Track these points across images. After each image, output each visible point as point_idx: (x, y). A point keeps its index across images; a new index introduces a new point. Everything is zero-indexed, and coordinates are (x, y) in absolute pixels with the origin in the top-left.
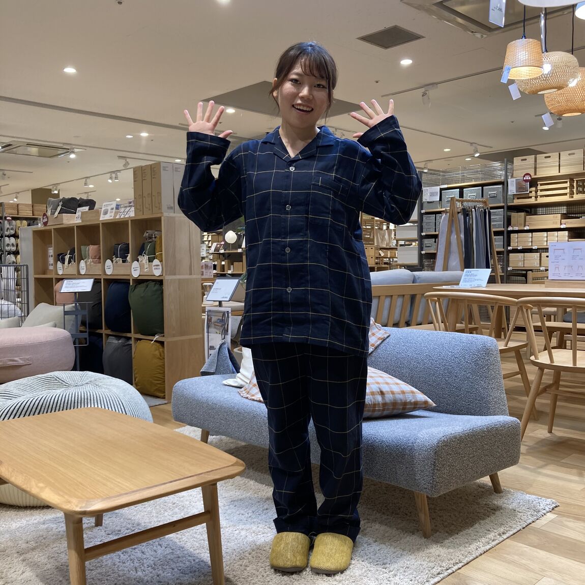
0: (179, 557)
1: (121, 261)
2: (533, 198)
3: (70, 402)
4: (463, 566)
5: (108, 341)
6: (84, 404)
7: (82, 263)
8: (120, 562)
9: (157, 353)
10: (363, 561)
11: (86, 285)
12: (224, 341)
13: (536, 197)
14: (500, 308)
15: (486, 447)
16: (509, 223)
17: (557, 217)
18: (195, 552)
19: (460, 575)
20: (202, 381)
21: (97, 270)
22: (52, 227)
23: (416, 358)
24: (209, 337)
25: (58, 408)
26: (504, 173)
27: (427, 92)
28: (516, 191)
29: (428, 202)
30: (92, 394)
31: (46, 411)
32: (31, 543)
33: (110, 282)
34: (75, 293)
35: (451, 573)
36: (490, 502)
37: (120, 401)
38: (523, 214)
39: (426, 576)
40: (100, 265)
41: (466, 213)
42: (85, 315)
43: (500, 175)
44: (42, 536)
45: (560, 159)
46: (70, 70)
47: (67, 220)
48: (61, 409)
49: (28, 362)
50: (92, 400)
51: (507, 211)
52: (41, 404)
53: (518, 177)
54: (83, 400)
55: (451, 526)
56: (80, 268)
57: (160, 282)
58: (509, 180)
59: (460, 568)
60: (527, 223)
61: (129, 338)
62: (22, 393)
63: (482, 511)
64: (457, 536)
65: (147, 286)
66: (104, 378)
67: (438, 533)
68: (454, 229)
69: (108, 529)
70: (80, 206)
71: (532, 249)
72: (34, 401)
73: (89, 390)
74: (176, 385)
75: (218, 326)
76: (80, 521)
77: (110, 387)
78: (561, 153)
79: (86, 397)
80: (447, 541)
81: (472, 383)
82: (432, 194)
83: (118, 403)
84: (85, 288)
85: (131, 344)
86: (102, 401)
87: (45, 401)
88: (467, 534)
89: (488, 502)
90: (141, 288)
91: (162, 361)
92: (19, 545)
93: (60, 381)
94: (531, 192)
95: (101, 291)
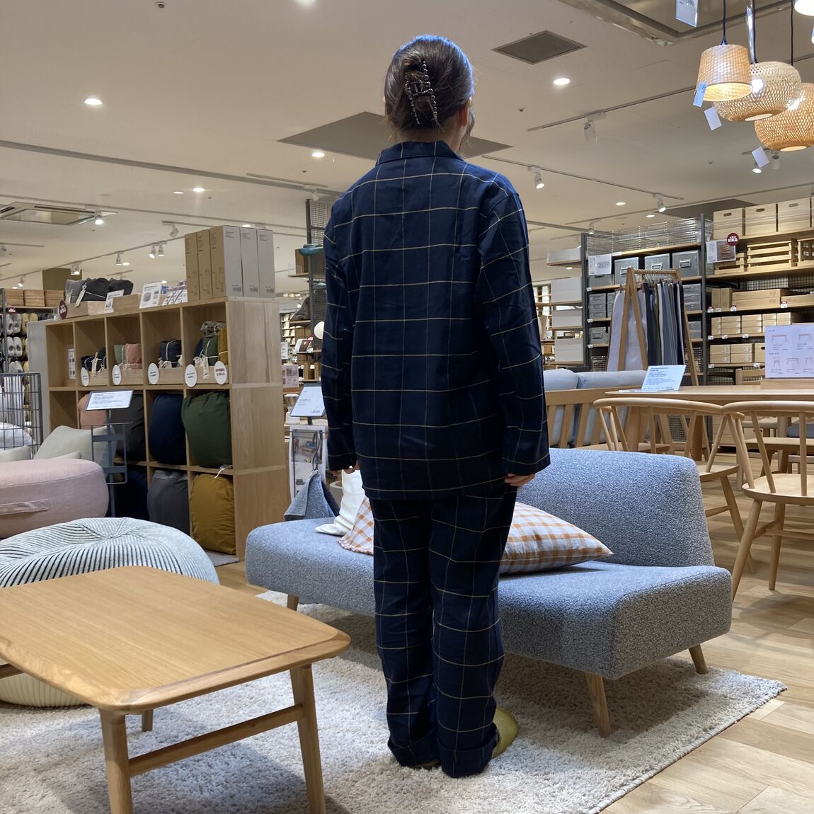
0: (260, 771)
1: (170, 365)
2: (742, 267)
3: (103, 560)
4: (655, 774)
5: (154, 476)
6: (124, 563)
7: (116, 369)
8: (177, 779)
9: (223, 491)
10: (517, 771)
11: (122, 400)
12: (316, 471)
13: (746, 266)
14: (699, 419)
15: (684, 609)
16: (708, 302)
17: (775, 293)
18: (282, 763)
19: (653, 786)
20: (287, 528)
21: (137, 379)
22: (74, 320)
23: (583, 489)
24: (296, 466)
25: (87, 568)
26: (700, 233)
27: (591, 123)
28: (718, 259)
29: (596, 277)
30: (133, 548)
31: (70, 572)
32: (53, 756)
33: (155, 394)
34: (108, 410)
35: (640, 785)
36: (691, 686)
37: (173, 558)
38: (727, 290)
39: (605, 789)
40: (140, 372)
41: (649, 289)
42: (122, 441)
43: (695, 236)
44: (69, 746)
45: (777, 212)
46: (93, 102)
47: (93, 310)
48: (92, 569)
49: (43, 507)
50: (134, 556)
51: (706, 286)
52: (63, 563)
53: (721, 239)
54: (121, 556)
55: (637, 720)
56: (113, 376)
57: (225, 393)
58: (708, 244)
59: (651, 778)
60: (734, 303)
61: (184, 473)
62: (36, 549)
63: (681, 698)
64: (646, 733)
65: (208, 398)
66: (150, 527)
67: (620, 730)
68: (632, 312)
69: (160, 735)
70: (111, 290)
71: (742, 338)
72: (53, 559)
73: (130, 541)
74: (250, 534)
75: (308, 451)
76: (122, 721)
77: (159, 539)
78: (779, 204)
79: (125, 552)
80: (633, 740)
81: (662, 521)
82: (601, 265)
83: (170, 560)
84: (120, 403)
85: (187, 481)
86: (148, 558)
87: (69, 559)
88: (660, 731)
89: (689, 686)
90: (198, 403)
91: (230, 503)
92: (36, 760)
93: (89, 532)
94: (738, 259)
95: (143, 408)
